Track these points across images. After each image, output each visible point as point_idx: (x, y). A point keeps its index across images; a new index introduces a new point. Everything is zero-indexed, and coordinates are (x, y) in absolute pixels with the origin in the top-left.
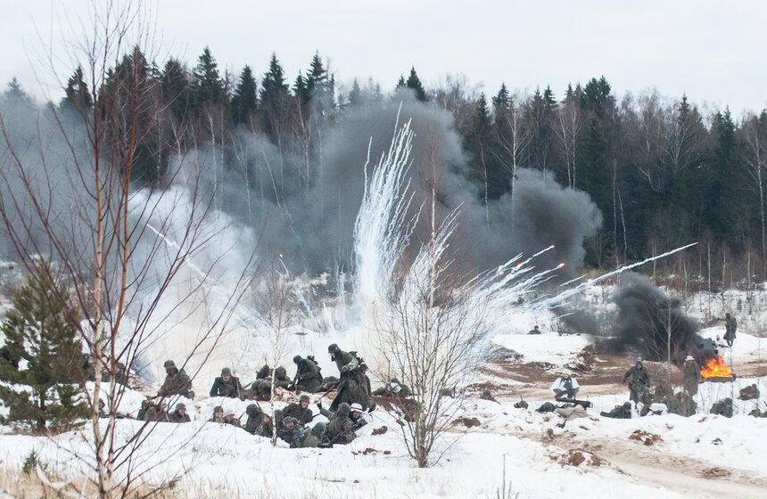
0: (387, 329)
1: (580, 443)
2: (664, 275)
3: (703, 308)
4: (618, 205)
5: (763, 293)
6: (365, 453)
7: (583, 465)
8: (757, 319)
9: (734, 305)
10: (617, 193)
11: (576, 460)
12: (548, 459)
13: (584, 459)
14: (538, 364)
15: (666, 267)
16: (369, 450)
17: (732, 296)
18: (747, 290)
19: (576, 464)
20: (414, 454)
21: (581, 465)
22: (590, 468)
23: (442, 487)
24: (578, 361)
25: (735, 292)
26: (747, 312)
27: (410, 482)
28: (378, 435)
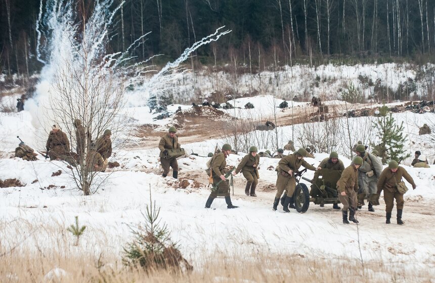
0: (59, 108)
1: (184, 174)
2: (221, 65)
3: (247, 84)
4: (190, 21)
5: (284, 72)
6: (48, 188)
7: (189, 188)
8: (282, 90)
9: (267, 81)
10: (189, 13)
11: (184, 185)
12: (166, 185)
13: (189, 184)
14: (148, 125)
15: (222, 59)
16: (51, 186)
17: (265, 75)
18: (274, 71)
19: (184, 187)
20: (80, 187)
21: (187, 188)
22: (193, 189)
23: (102, 207)
24: (174, 122)
25: (267, 73)
26: (276, 85)
27: (80, 205)
28: (56, 176)
